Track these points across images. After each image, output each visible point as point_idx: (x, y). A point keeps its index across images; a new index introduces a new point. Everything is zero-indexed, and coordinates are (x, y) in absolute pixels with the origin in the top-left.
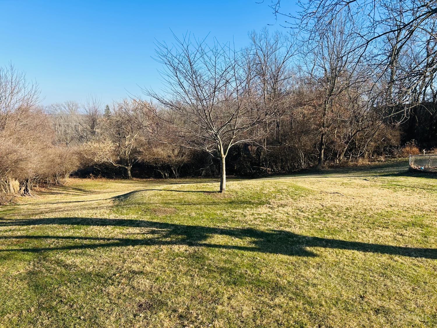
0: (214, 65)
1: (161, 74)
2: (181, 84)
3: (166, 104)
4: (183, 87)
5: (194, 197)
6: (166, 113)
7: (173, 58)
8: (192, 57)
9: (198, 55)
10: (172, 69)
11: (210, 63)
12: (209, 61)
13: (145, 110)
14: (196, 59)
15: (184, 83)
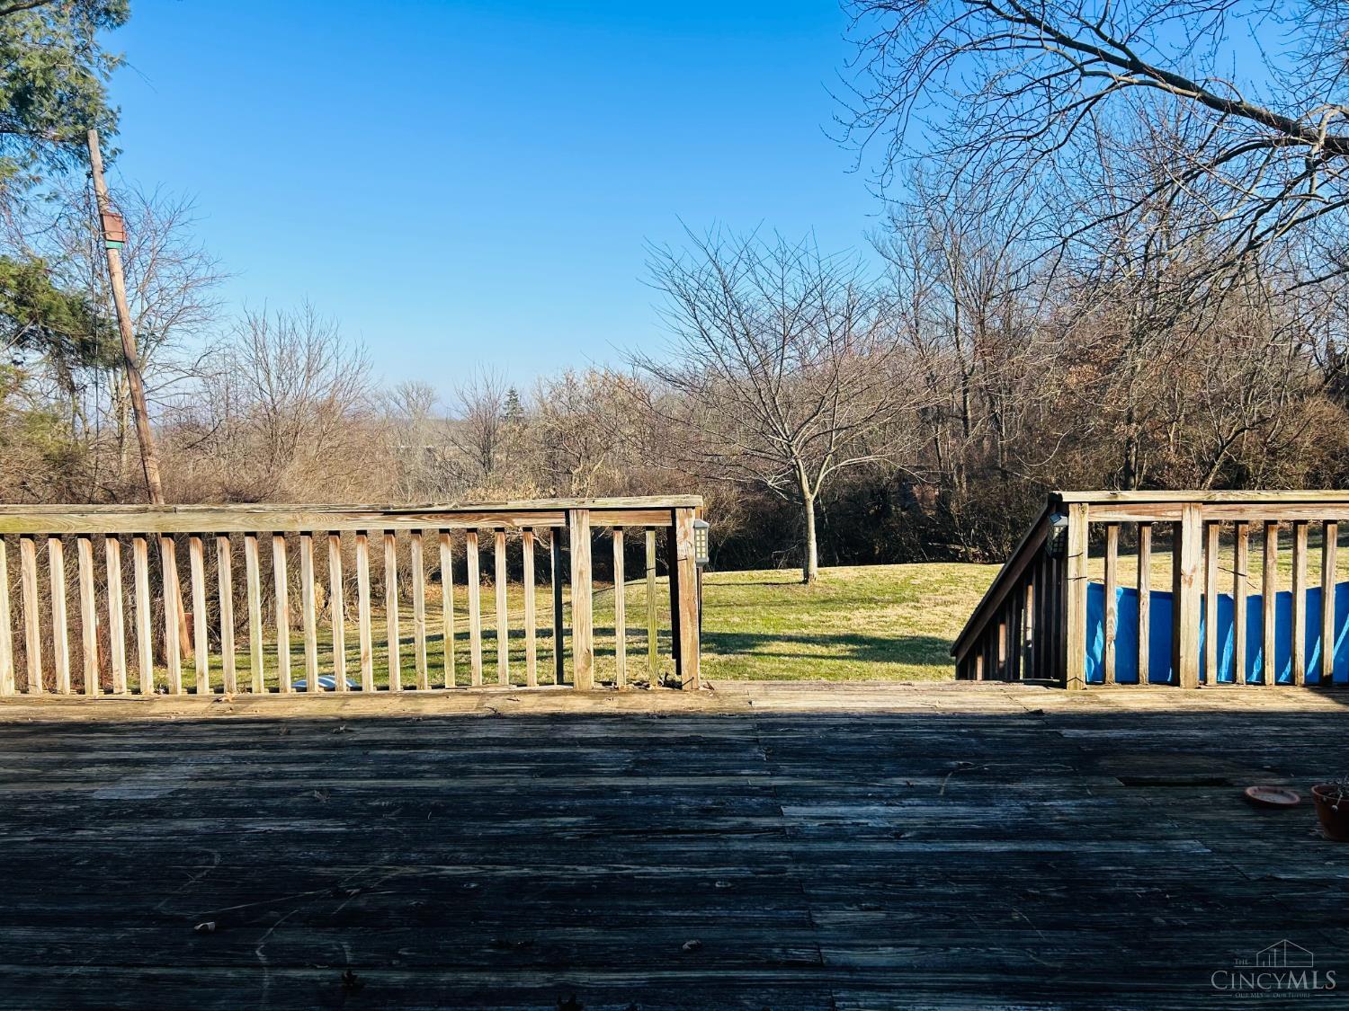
0: (780, 285)
1: (663, 315)
2: (704, 334)
3: (673, 381)
4: (709, 340)
5: (741, 593)
6: (676, 402)
7: (686, 278)
8: (728, 270)
9: (742, 267)
10: (683, 301)
11: (771, 281)
12: (767, 277)
13: (622, 396)
14: (738, 275)
15: (711, 331)
